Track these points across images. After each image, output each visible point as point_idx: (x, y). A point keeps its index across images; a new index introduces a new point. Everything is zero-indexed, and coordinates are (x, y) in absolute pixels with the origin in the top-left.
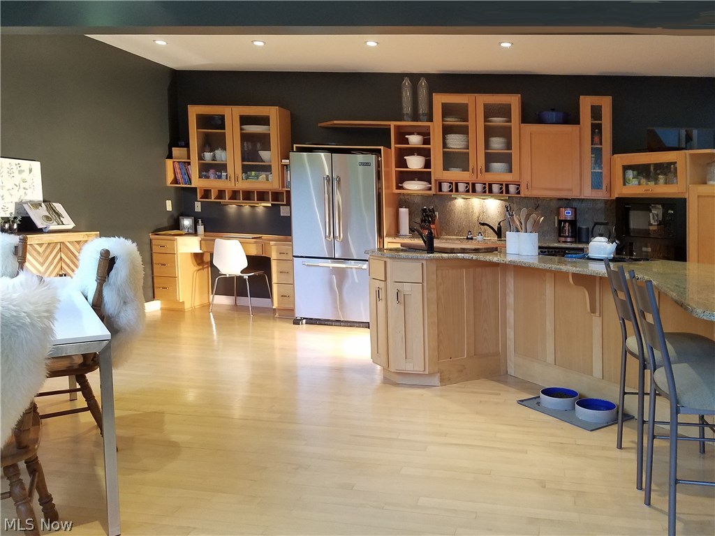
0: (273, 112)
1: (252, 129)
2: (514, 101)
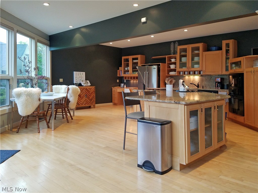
1: (135, 61)
2: (200, 45)
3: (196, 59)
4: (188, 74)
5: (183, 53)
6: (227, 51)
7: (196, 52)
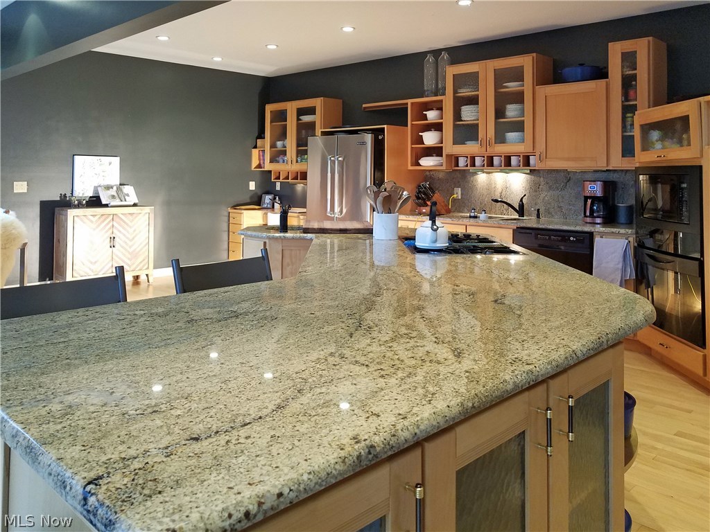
0: (317, 102)
1: (306, 119)
2: (526, 62)
3: (512, 111)
4: (484, 166)
5: (465, 92)
6: (628, 83)
7: (512, 86)
